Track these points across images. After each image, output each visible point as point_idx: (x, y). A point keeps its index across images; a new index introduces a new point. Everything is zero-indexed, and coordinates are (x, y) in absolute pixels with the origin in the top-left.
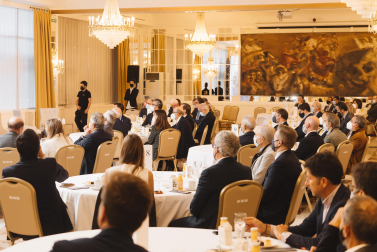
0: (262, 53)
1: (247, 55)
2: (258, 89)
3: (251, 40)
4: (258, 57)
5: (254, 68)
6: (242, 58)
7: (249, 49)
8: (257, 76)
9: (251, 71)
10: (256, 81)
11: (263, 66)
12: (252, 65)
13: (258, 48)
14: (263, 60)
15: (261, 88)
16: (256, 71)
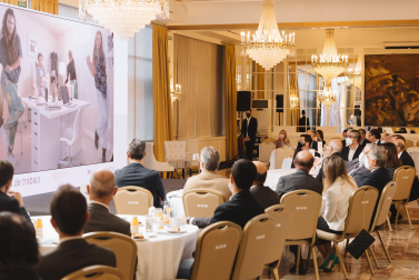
0: (390, 77)
1: (372, 79)
2: (385, 119)
3: (376, 61)
4: (386, 82)
5: (381, 94)
6: (366, 83)
7: (375, 72)
8: (384, 104)
9: (377, 98)
10: (382, 109)
11: (391, 92)
12: (378, 90)
13: (385, 72)
14: (391, 85)
15: (388, 117)
16: (383, 98)
